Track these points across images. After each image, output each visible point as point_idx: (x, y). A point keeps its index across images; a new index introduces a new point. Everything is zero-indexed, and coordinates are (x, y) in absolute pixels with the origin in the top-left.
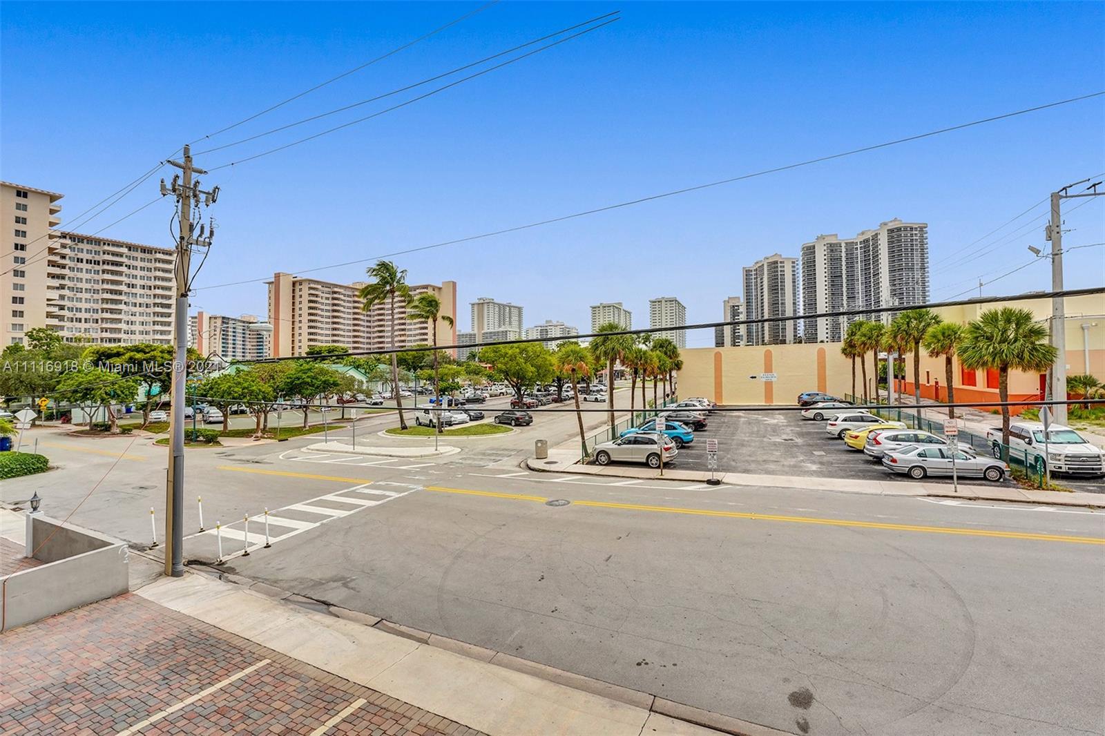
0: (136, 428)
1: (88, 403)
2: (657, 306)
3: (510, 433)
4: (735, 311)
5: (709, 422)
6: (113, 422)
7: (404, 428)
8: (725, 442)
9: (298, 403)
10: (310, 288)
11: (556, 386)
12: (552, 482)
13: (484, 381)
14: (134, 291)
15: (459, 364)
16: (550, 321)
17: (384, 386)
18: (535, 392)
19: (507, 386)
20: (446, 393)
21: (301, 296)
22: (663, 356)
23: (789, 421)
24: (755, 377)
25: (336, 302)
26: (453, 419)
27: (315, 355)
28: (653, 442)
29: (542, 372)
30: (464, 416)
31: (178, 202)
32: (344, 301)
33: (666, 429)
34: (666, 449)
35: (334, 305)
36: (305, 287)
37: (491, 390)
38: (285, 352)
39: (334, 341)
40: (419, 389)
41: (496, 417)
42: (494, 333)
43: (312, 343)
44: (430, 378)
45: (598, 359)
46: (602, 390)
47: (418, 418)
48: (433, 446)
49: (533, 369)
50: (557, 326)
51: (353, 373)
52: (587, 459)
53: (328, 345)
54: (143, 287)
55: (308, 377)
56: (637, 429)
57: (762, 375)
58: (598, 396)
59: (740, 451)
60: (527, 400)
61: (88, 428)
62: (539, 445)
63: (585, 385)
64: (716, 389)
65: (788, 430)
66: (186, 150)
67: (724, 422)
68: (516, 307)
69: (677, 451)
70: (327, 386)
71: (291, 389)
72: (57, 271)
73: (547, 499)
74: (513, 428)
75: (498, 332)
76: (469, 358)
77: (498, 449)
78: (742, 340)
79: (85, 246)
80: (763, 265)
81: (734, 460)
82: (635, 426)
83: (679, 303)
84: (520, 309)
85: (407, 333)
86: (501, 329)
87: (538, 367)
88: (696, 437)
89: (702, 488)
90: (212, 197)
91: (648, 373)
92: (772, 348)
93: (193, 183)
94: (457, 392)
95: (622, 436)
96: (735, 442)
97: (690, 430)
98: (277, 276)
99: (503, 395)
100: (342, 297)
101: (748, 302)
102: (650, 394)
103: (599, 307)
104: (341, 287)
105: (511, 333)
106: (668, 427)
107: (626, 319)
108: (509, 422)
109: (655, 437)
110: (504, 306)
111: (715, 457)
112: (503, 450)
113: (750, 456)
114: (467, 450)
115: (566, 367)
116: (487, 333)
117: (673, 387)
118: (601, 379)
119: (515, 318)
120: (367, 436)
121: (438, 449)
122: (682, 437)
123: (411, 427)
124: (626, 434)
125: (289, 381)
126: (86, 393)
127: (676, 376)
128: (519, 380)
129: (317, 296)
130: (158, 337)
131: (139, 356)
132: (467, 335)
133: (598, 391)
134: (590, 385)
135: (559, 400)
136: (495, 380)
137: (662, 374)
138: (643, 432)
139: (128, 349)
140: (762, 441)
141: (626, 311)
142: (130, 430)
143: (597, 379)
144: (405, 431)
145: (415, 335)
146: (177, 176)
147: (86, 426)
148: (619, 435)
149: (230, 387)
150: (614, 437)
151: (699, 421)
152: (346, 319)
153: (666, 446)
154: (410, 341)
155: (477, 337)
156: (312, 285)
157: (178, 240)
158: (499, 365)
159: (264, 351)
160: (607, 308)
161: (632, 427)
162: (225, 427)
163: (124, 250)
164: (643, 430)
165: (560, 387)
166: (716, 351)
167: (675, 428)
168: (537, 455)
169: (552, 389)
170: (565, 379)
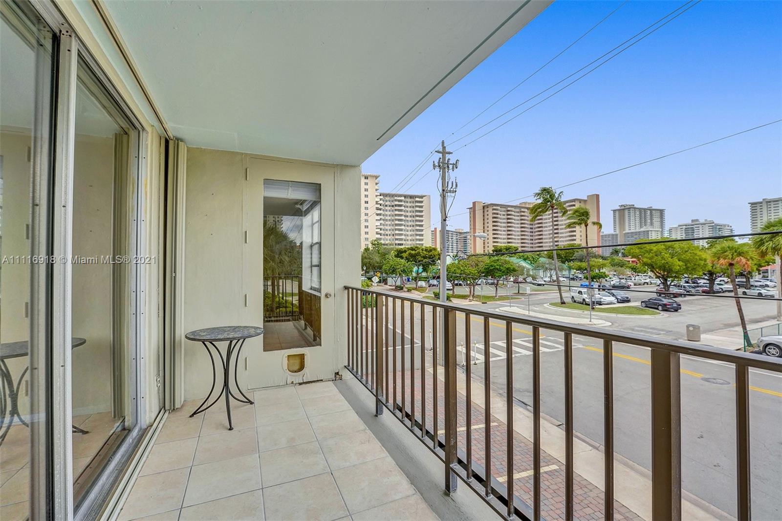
0: (413, 289)
1: (394, 275)
3: (657, 316)
6: (404, 285)
7: (563, 303)
9: (490, 281)
10: (494, 209)
11: (708, 280)
12: (707, 362)
13: (629, 272)
14: (407, 219)
15: (604, 258)
16: (697, 220)
17: (545, 273)
18: (682, 283)
19: (650, 277)
20: (595, 280)
21: (488, 215)
25: (509, 217)
26: (602, 300)
27: (498, 251)
29: (691, 266)
30: (612, 299)
31: (440, 171)
32: (515, 216)
35: (508, 219)
36: (490, 209)
37: (635, 279)
38: (479, 250)
39: (509, 243)
40: (571, 276)
41: (642, 302)
42: (636, 232)
43: (495, 244)
44: (579, 269)
45: (763, 254)
46: (767, 286)
47: (573, 297)
48: (588, 318)
49: (681, 263)
50: (705, 224)
51: (523, 264)
52: (751, 349)
53: (506, 245)
54: (411, 216)
55: (497, 265)
58: (763, 291)
60: (674, 290)
61: (394, 288)
62: (691, 329)
63: (744, 280)
66: (443, 143)
68: (658, 210)
70: (510, 271)
71: (487, 272)
72: (379, 212)
73: (702, 375)
74: (661, 312)
75: (639, 232)
76: (612, 253)
77: (646, 327)
79: (387, 198)
84: (661, 212)
85: (560, 235)
86: (642, 230)
87: (686, 262)
90: (455, 166)
93: (447, 160)
94: (604, 280)
98: (474, 203)
99: (648, 284)
100: (513, 213)
103: (761, 203)
104: (512, 206)
105: (653, 232)
108: (656, 307)
110: (645, 210)
112: (651, 329)
114: (617, 325)
115: (722, 261)
116: (628, 233)
118: (766, 274)
119: (656, 220)
120: (536, 306)
121: (592, 320)
123: (568, 303)
125: (486, 267)
126: (393, 271)
128: (665, 273)
129: (497, 214)
130: (418, 242)
131: (413, 252)
132: (609, 235)
133: (761, 286)
134: (751, 280)
135: (710, 292)
136: (639, 272)
139: (409, 249)
142: (411, 290)
143: (759, 274)
144: (564, 305)
145: (566, 237)
146: (440, 158)
147: (393, 286)
149: (455, 270)
152: (516, 228)
154: (563, 241)
155: (618, 236)
156: (494, 207)
157: (441, 191)
158: (645, 260)
159: (468, 249)
160: (773, 203)
162: (453, 292)
163: (403, 198)
165: (712, 281)
168: (688, 337)
169: (702, 281)
170: (720, 273)
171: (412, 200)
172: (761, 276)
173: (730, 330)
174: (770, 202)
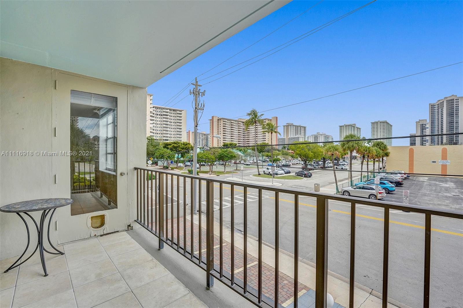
0: (175, 168)
1: (162, 160)
2: (375, 125)
3: (302, 180)
4: (423, 128)
5: (405, 183)
6: (169, 166)
7: (259, 174)
8: (414, 193)
9: (221, 163)
10: (224, 121)
11: (323, 162)
13: (290, 158)
14: (171, 124)
15: (279, 150)
16: (319, 133)
17: (250, 158)
18: (313, 163)
19: (299, 161)
20: (275, 162)
21: (220, 124)
22: (379, 150)
23: (457, 186)
24: (435, 162)
25: (232, 126)
26: (278, 172)
27: (226, 146)
28: (373, 189)
29: (316, 155)
30: (282, 172)
31: (194, 96)
32: (235, 126)
33: (380, 184)
34: (380, 193)
35: (231, 127)
36: (222, 121)
37: (293, 162)
38: (215, 145)
39: (232, 141)
40: (263, 160)
41: (296, 173)
42: (293, 138)
43: (224, 142)
44: (267, 156)
45: (344, 150)
46: (345, 164)
47: (264, 171)
48: (271, 182)
49: (312, 154)
50: (322, 135)
51: (240, 153)
52: (339, 193)
53: (230, 142)
54: (174, 123)
55: (226, 154)
56: (364, 183)
57: (440, 161)
58: (343, 167)
59: (423, 198)
60: (309, 167)
61: (162, 167)
62: (316, 185)
63: (337, 162)
64: (409, 167)
65: (456, 190)
66: (196, 79)
67: (414, 184)
68: (303, 127)
69: (386, 194)
70: (233, 157)
71: (220, 158)
72: (152, 118)
74: (304, 178)
75: (295, 138)
76: (282, 148)
77: (297, 186)
78: (428, 142)
79: (159, 110)
80: (443, 101)
81: (419, 202)
82: (363, 181)
83: (388, 123)
84: (305, 128)
85: (258, 138)
86: (296, 136)
87: (314, 153)
88: (397, 190)
89: (399, 213)
90: (203, 94)
91: (370, 157)
92: (448, 147)
93: (198, 90)
94: (279, 162)
95: (356, 185)
96: (420, 193)
97: (393, 185)
98: (213, 117)
99: (298, 164)
100: (234, 124)
101: (432, 123)
102: (371, 168)
103: (343, 126)
104: (234, 120)
105: (301, 138)
106: (381, 183)
107: (358, 131)
108: (302, 175)
109: (374, 187)
110: (297, 126)
111: (408, 199)
112: (300, 186)
113: (429, 201)
114: (285, 185)
115: (329, 153)
116: (290, 138)
117: (384, 165)
118: (344, 159)
119: (302, 132)
120: (246, 176)
121: (273, 183)
122: (389, 188)
123: (262, 174)
124: (358, 184)
125: (220, 155)
126: (162, 157)
127: (386, 159)
128: (306, 159)
129: (226, 124)
130: (178, 139)
131: (175, 145)
132: (281, 139)
133: (343, 165)
134: (339, 162)
135: (324, 168)
136: (295, 158)
137: (378, 158)
138: (367, 184)
139: (173, 143)
140: (438, 195)
141: (358, 128)
142: (173, 169)
143: (342, 159)
144: (260, 175)
145: (261, 139)
146: (194, 88)
147: (162, 166)
148: (354, 185)
149: (202, 156)
150: (352, 185)
151: (399, 182)
152: (236, 133)
153: (380, 192)
154: (259, 141)
155: (286, 139)
156: (224, 120)
157: (194, 108)
158: (297, 152)
159: (209, 144)
160: (347, 127)
161: (361, 182)
162: (200, 169)
163: (168, 111)
164: (367, 183)
165: (324, 162)
166: (410, 148)
167: (384, 184)
168: (315, 190)
169: (320, 163)
170: (327, 158)
171: (175, 112)
172: (343, 160)
173: (331, 186)
174: (347, 126)
